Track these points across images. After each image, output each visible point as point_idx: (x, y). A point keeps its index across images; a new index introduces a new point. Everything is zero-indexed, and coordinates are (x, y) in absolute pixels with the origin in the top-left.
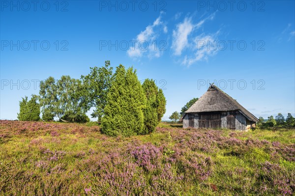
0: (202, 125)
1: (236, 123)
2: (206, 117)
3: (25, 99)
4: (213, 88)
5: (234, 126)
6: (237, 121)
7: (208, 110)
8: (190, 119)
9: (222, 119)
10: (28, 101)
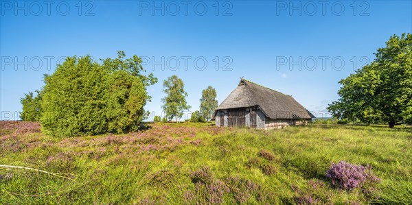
0: (231, 123)
1: (257, 120)
2: (233, 113)
3: (29, 95)
4: (243, 82)
5: (256, 123)
6: (258, 117)
7: (234, 107)
8: (221, 116)
9: (246, 116)
10: (33, 98)
